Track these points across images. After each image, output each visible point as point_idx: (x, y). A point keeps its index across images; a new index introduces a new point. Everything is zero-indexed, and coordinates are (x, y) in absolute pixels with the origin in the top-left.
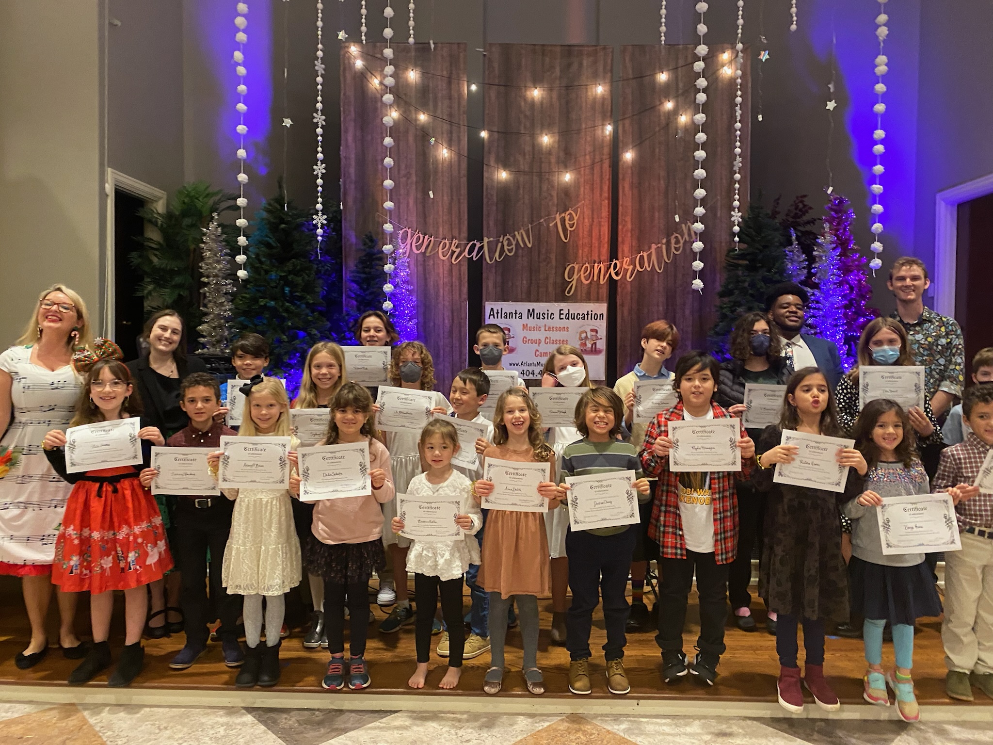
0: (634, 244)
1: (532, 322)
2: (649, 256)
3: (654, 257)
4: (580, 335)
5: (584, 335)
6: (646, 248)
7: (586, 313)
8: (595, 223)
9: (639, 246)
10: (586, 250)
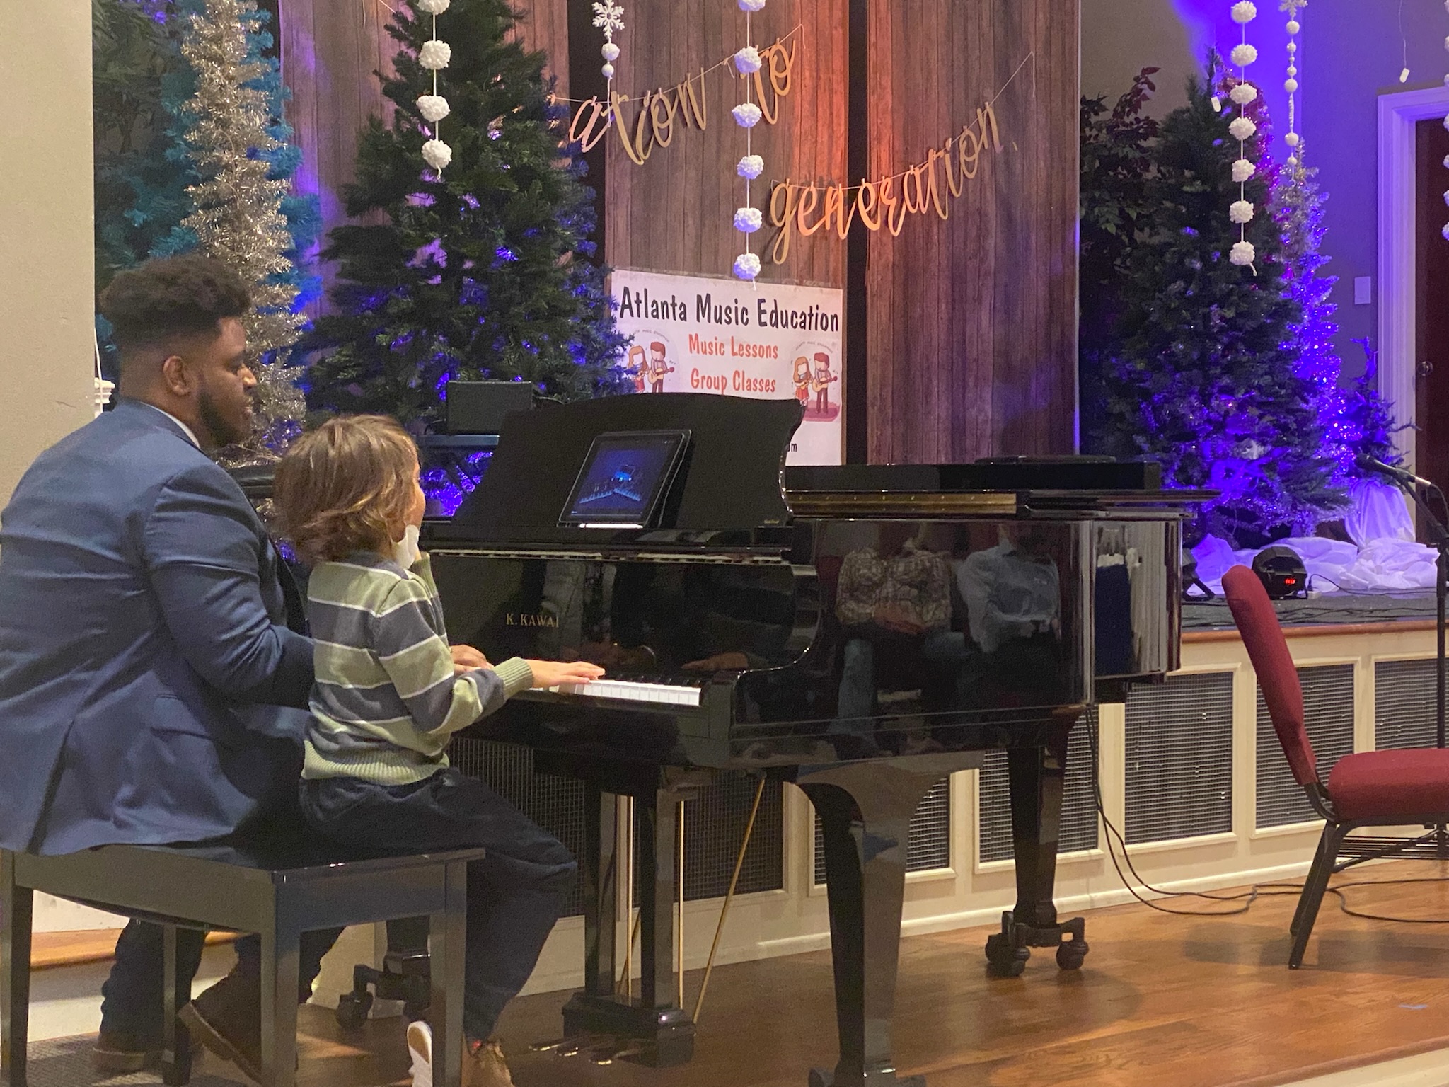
0: (896, 144)
1: (708, 330)
2: (924, 176)
3: (932, 181)
4: (797, 370)
5: (802, 369)
6: (918, 157)
7: (808, 312)
8: (822, 82)
9: (906, 152)
10: (806, 149)
